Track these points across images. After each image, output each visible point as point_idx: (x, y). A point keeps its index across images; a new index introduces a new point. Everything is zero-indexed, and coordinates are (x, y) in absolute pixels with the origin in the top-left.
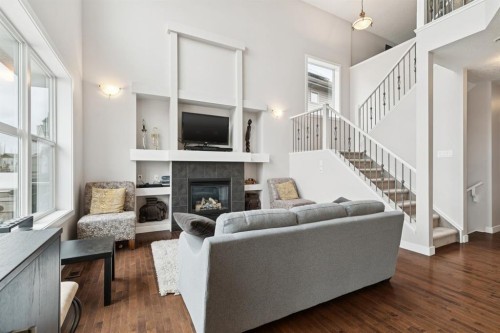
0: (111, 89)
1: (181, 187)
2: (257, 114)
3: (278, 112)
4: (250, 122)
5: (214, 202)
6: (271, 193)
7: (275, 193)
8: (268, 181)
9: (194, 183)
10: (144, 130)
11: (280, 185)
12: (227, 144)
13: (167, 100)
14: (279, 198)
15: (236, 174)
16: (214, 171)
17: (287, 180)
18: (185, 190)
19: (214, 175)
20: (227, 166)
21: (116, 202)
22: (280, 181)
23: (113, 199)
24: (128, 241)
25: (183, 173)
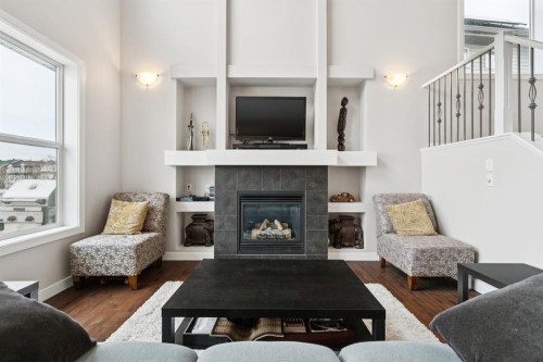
0: (148, 78)
1: (227, 203)
2: (358, 86)
3: (398, 78)
4: (345, 101)
5: (280, 227)
6: (378, 220)
7: (384, 221)
8: (374, 198)
9: (245, 197)
10: (191, 126)
11: (396, 207)
12: (303, 138)
13: (213, 82)
14: (392, 231)
15: (313, 184)
16: (277, 179)
17: (412, 198)
18: (233, 207)
19: (276, 187)
20: (298, 172)
21: (130, 219)
22: (398, 199)
23: (128, 216)
24: (126, 277)
25: (231, 183)
